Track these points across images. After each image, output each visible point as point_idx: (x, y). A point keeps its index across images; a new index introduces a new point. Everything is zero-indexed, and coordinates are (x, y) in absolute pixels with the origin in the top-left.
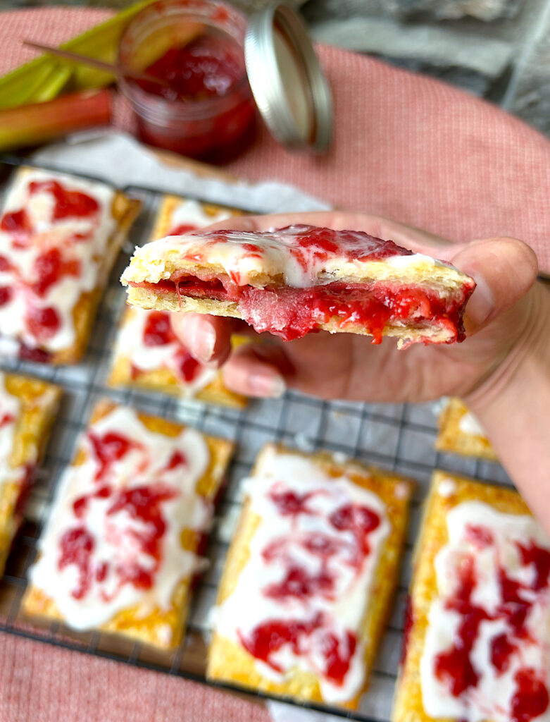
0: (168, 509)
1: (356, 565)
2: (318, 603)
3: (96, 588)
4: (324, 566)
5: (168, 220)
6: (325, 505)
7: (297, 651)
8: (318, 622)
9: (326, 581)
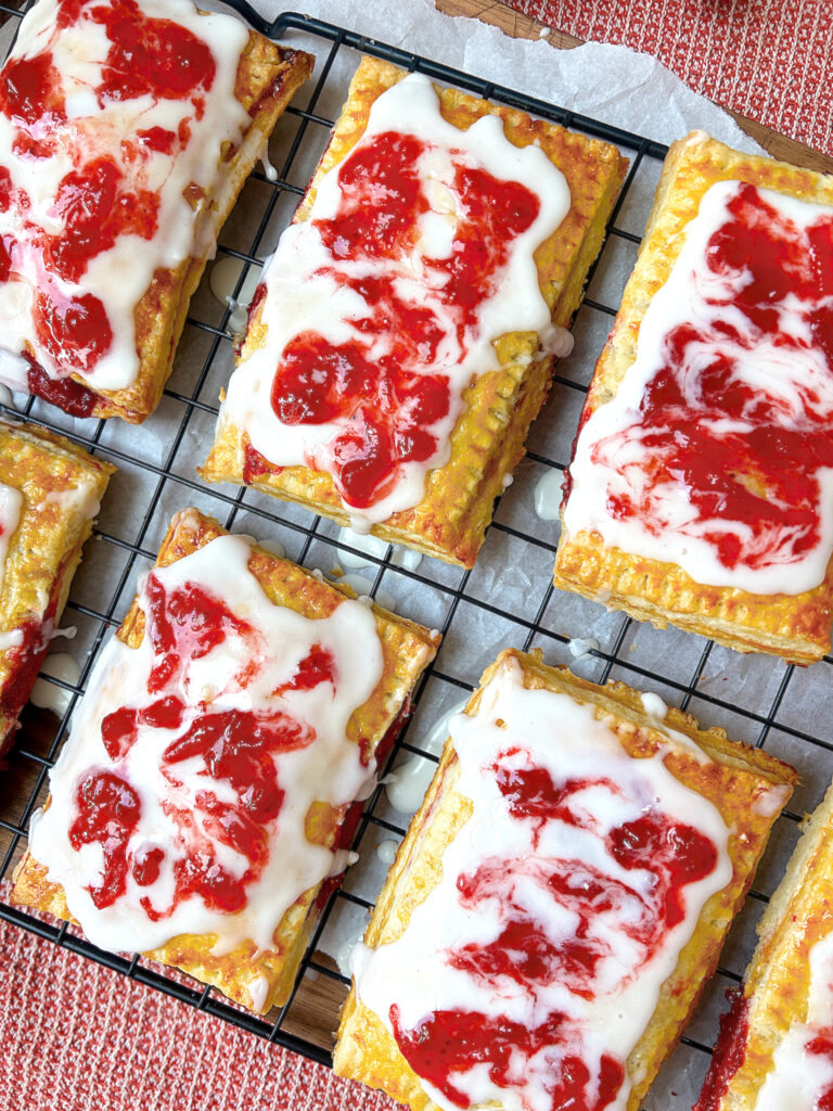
0: (287, 765)
1: (648, 939)
2: (556, 995)
3: (135, 891)
4: (583, 926)
5: (362, 116)
6: (606, 810)
7: (499, 1078)
8: (552, 1029)
9: (581, 958)
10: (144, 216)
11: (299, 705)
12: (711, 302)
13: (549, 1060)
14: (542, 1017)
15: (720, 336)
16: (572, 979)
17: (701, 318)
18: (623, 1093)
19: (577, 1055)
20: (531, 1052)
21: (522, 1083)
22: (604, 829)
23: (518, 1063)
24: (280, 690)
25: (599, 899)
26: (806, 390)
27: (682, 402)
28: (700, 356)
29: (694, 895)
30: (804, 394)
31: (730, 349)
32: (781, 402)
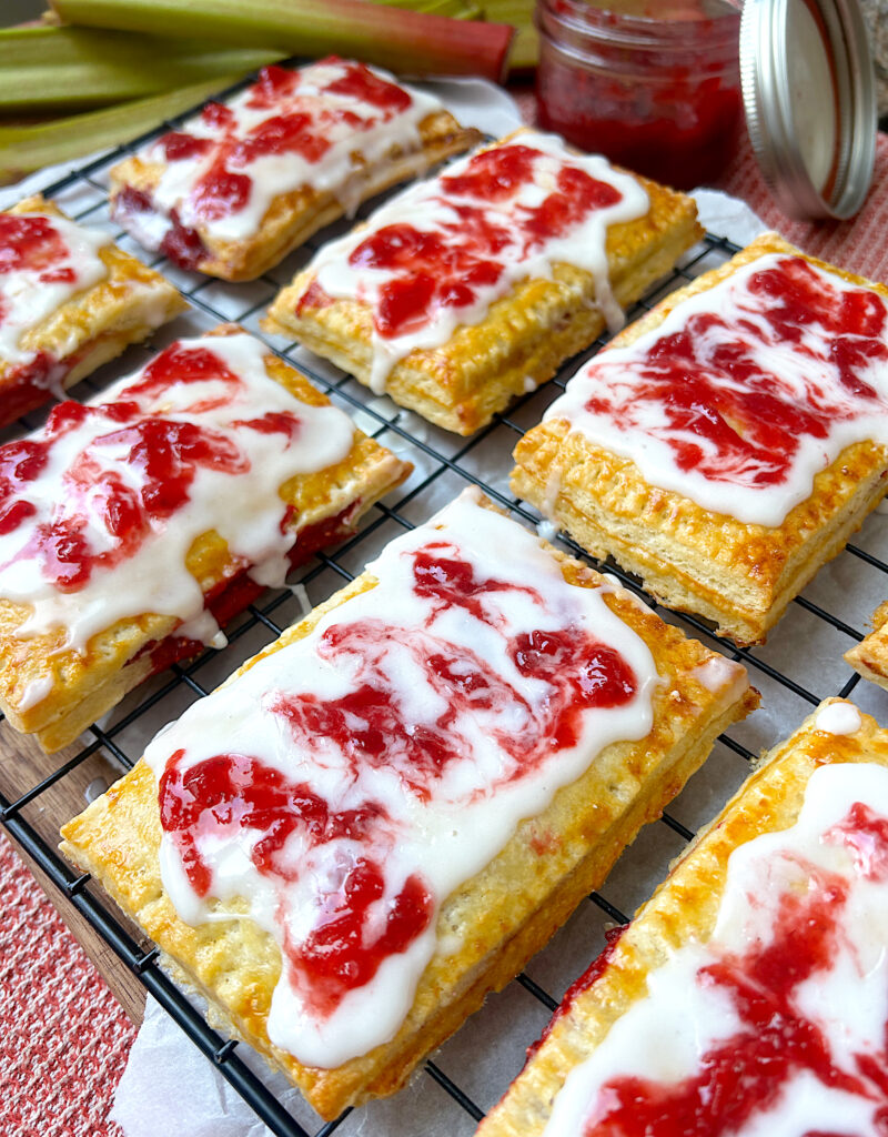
1: (523, 756)
2: (384, 783)
4: (446, 720)
6: (522, 616)
7: (265, 858)
8: (360, 821)
9: (433, 750)
10: (315, 150)
11: (247, 441)
12: (742, 308)
13: (339, 856)
14: (354, 802)
15: (743, 329)
16: (411, 770)
17: (729, 314)
18: (421, 949)
19: (379, 863)
20: (321, 838)
21: (290, 877)
22: (513, 631)
23: (297, 846)
24: (237, 423)
25: (479, 693)
26: (814, 385)
27: (692, 358)
28: (719, 336)
29: (597, 724)
30: (811, 388)
31: (749, 339)
32: (787, 386)
